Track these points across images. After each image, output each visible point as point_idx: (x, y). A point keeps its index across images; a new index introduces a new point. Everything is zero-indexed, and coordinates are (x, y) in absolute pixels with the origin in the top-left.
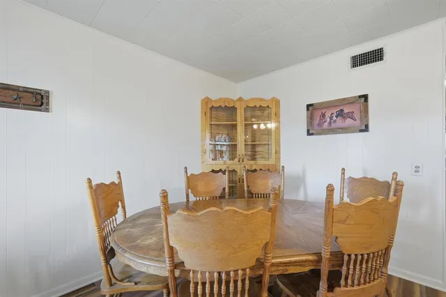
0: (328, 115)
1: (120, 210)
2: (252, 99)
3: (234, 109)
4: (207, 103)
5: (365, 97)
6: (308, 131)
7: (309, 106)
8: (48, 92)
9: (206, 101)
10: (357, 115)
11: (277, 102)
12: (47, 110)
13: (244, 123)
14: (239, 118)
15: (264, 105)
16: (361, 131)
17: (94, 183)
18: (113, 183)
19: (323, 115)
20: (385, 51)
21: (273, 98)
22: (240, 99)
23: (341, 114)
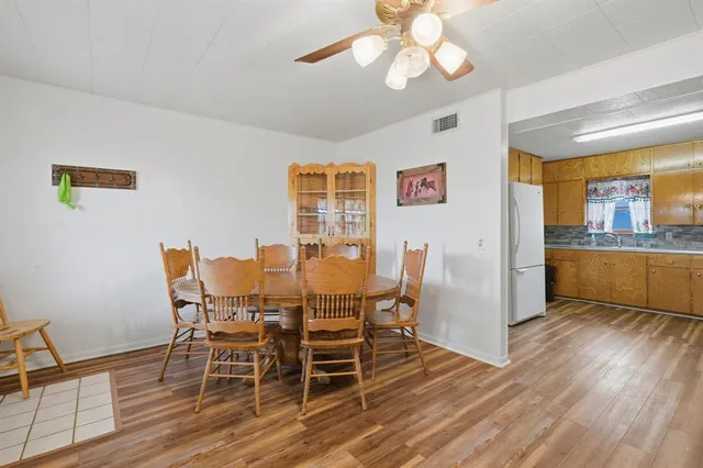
0: (414, 183)
1: (189, 272)
2: (344, 165)
3: (324, 176)
4: (294, 169)
5: (442, 165)
6: (398, 201)
7: (399, 173)
8: (134, 173)
9: (294, 168)
10: (436, 185)
11: (373, 168)
12: (135, 188)
13: (335, 191)
14: (329, 186)
15: (357, 171)
16: (440, 202)
17: (165, 249)
18: (184, 250)
19: (411, 184)
20: (459, 117)
21: (368, 163)
22: (331, 165)
23: (424, 183)
